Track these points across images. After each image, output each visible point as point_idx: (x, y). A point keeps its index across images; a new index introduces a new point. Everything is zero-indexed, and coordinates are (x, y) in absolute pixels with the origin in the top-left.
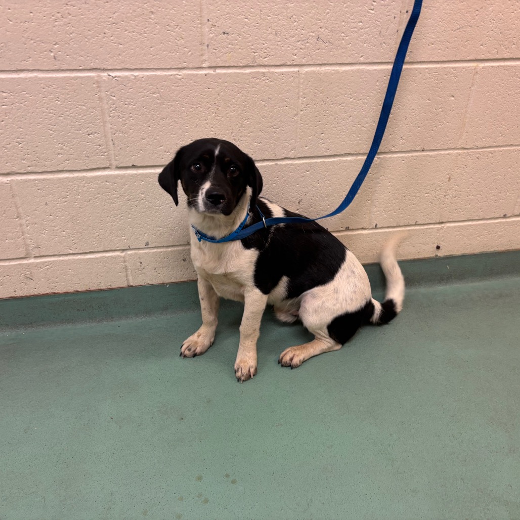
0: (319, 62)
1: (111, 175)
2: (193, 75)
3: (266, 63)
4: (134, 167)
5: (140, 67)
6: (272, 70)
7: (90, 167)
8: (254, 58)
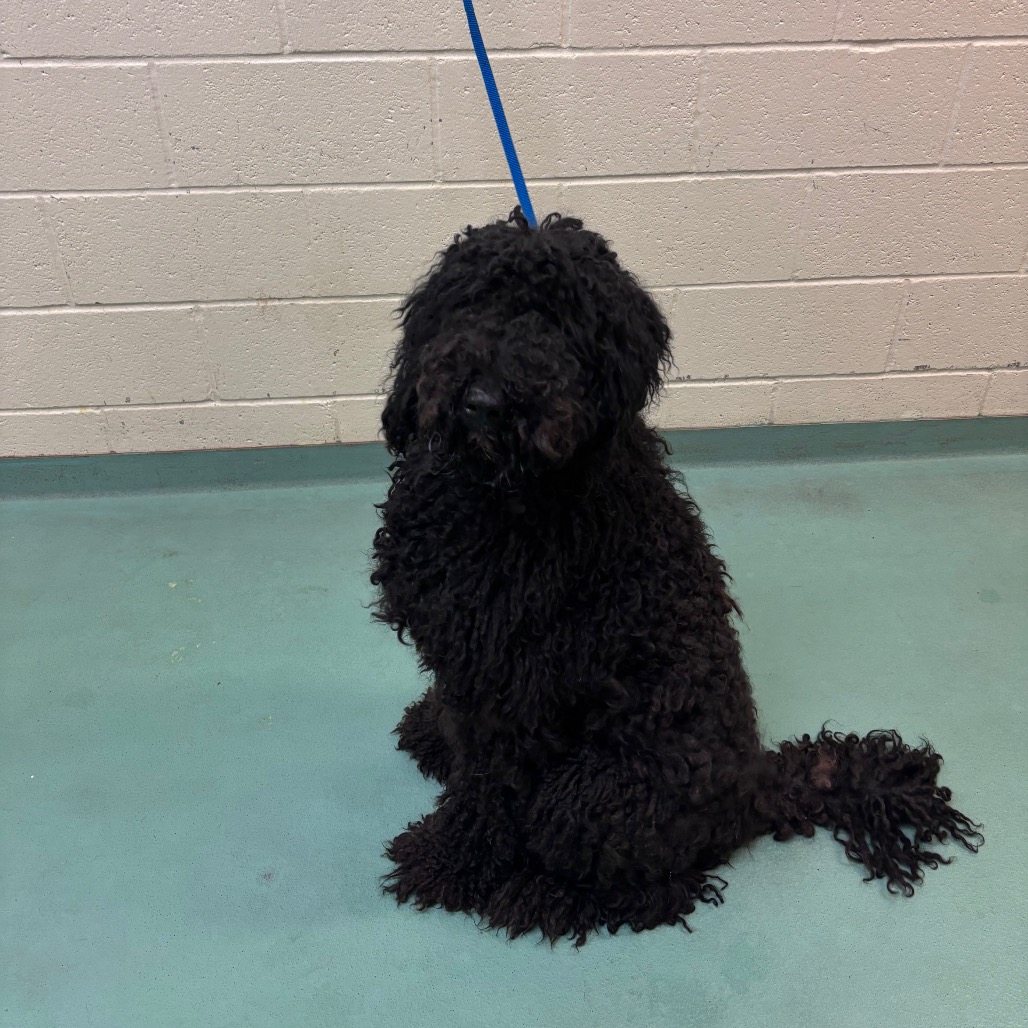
0: (328, 181)
1: (71, 314)
2: (159, 197)
3: (256, 183)
4: (98, 304)
5: (90, 187)
6: (266, 190)
7: (41, 304)
8: (238, 176)
